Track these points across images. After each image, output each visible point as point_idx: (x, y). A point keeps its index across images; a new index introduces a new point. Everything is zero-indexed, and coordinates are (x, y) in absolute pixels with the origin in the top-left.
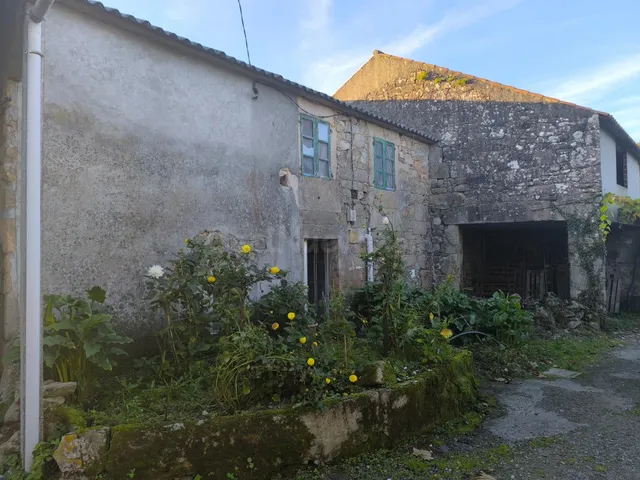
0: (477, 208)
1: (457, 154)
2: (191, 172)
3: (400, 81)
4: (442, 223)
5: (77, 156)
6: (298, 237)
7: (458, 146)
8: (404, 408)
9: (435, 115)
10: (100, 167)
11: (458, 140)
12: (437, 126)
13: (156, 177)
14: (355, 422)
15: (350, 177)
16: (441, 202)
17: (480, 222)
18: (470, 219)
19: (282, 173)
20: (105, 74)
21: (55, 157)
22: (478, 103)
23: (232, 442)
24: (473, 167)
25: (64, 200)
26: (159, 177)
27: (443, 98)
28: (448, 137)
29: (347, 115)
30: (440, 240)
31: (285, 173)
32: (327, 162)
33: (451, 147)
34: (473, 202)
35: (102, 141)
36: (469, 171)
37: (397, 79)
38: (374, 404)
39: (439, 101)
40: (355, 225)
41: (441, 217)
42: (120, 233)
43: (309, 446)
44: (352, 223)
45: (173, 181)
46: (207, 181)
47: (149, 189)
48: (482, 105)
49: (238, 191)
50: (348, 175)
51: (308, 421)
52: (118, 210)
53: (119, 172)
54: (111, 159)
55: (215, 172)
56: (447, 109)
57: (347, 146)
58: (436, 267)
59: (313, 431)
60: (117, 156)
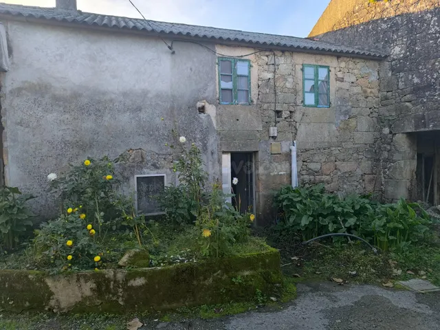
0: (423, 116)
1: (405, 65)
2: (119, 111)
3: (357, 8)
4: (391, 133)
5: (40, 109)
6: (216, 151)
7: (405, 58)
8: (140, 287)
9: (385, 32)
10: (55, 114)
11: (406, 52)
12: (386, 42)
13: (93, 117)
14: (88, 289)
15: (273, 101)
16: (389, 112)
17: (427, 129)
18: (416, 127)
19: (199, 104)
20: (58, 58)
21: (27, 111)
22: (426, 12)
23: (7, 286)
24: (420, 76)
25: (34, 135)
26: (95, 117)
27: (392, 15)
28: (397, 50)
29: (271, 50)
30: (389, 147)
31: (203, 104)
32: (247, 91)
33: (399, 60)
34: (420, 109)
35: (56, 99)
36: (416, 80)
37: (354, 7)
38: (108, 280)
39: (389, 19)
40: (278, 139)
41: (390, 126)
42: (68, 153)
43: (49, 299)
44: (274, 138)
45: (105, 118)
46: (132, 116)
47: (88, 124)
48: (431, 12)
49: (158, 121)
50: (271, 98)
51: (49, 282)
52: (67, 139)
53: (67, 116)
54: (61, 108)
55: (139, 109)
56: (396, 24)
57: (270, 75)
58: (385, 173)
59: (53, 290)
60: (66, 107)
